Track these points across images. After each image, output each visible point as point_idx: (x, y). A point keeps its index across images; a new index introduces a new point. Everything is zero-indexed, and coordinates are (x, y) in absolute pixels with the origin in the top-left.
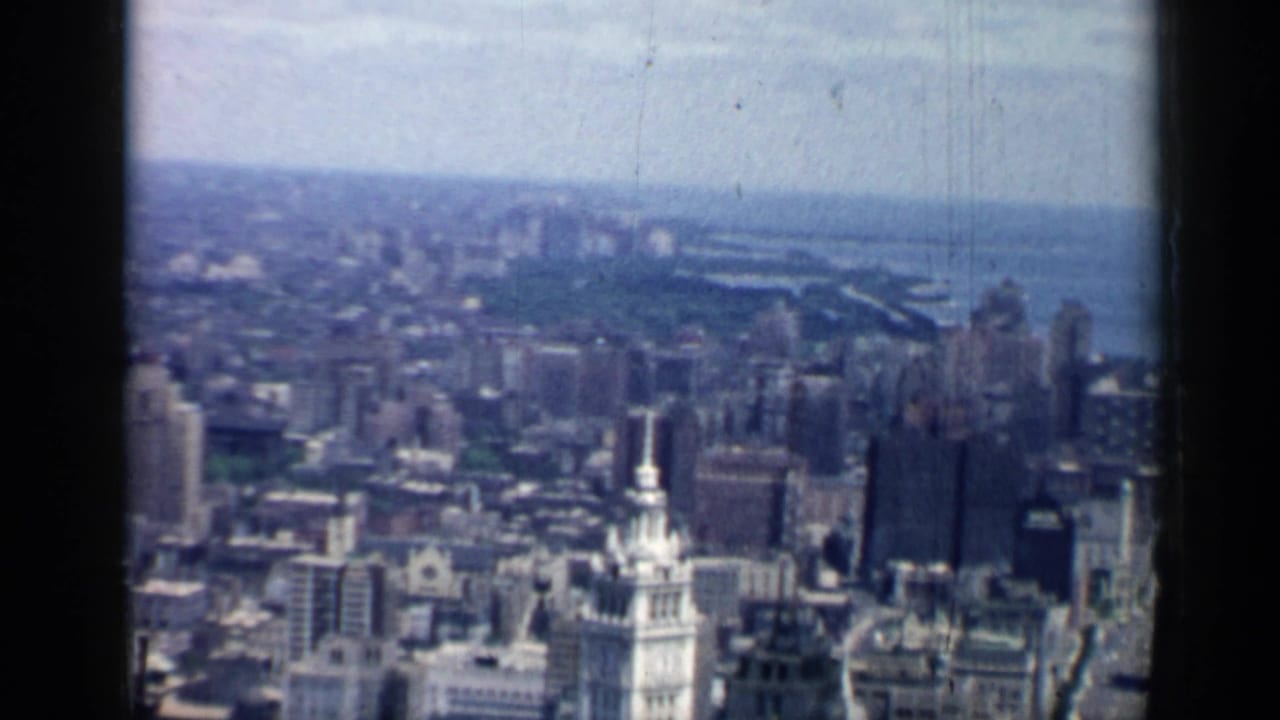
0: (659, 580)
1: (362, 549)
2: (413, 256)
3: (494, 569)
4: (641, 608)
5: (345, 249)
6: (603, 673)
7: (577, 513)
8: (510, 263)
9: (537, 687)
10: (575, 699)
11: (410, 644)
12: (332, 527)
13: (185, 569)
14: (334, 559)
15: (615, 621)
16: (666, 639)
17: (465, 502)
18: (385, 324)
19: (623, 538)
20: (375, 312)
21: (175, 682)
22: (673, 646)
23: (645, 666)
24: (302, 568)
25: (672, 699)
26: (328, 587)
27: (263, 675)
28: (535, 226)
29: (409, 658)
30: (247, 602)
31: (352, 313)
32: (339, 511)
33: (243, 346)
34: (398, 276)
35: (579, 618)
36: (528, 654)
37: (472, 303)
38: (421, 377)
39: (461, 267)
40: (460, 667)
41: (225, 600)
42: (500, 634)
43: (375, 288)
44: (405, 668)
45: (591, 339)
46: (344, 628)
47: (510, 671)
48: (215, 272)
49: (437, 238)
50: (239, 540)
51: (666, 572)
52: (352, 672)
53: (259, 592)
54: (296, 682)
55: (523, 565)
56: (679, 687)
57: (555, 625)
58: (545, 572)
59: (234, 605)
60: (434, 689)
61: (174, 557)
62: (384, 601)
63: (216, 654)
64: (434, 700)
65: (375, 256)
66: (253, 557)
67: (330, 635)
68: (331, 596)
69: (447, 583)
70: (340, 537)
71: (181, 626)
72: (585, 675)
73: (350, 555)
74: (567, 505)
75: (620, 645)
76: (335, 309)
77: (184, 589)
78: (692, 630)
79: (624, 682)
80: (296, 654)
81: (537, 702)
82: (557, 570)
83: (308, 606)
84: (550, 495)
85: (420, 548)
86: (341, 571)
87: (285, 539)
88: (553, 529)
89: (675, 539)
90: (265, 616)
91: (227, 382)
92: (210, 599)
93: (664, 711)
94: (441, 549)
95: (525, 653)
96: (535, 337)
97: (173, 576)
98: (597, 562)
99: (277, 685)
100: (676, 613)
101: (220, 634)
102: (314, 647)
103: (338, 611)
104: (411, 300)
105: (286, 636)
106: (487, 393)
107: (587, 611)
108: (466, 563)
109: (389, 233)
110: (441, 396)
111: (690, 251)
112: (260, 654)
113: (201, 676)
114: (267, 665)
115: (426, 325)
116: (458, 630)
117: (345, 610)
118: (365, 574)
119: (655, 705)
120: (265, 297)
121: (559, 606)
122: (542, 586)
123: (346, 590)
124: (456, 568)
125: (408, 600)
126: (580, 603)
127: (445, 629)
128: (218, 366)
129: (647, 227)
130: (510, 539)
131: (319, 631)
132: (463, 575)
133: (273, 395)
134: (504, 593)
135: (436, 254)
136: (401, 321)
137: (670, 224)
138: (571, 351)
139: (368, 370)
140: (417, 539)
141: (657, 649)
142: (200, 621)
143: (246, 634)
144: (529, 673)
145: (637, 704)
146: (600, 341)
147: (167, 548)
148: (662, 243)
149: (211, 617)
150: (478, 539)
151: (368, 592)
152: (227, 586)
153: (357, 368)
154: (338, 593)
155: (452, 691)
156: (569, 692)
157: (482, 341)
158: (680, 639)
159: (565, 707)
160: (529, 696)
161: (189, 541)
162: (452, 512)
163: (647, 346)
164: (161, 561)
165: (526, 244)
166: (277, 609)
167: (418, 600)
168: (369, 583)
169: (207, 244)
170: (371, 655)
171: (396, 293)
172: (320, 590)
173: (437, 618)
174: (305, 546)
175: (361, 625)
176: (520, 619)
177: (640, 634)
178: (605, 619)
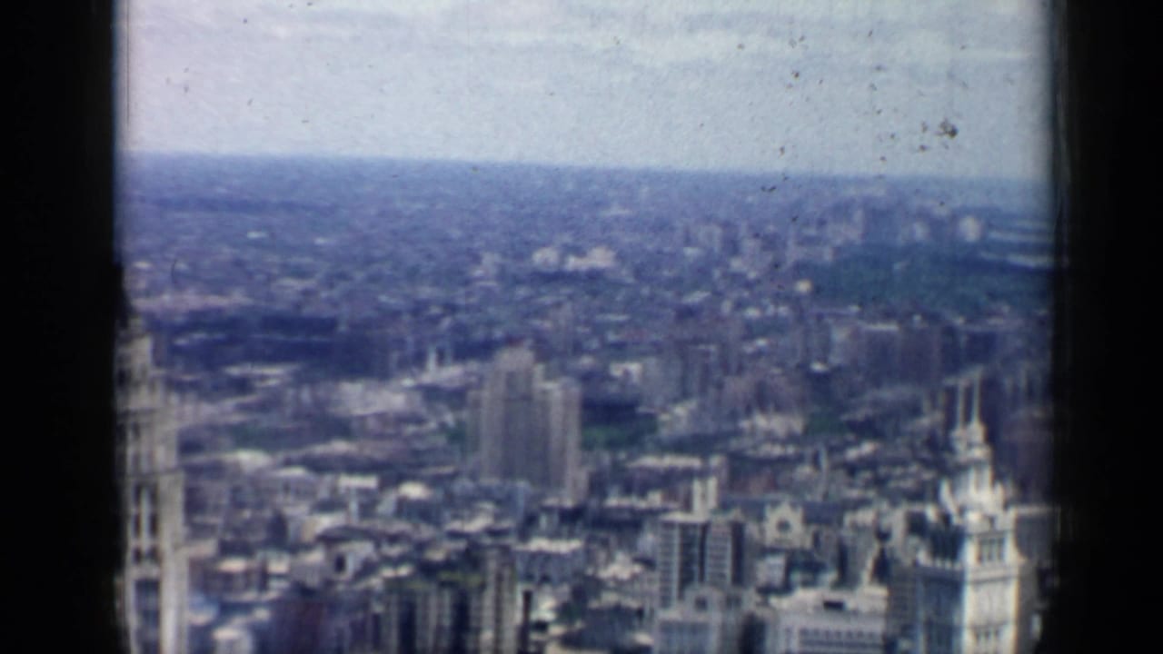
0: (986, 527)
1: (724, 506)
2: (749, 245)
3: (840, 523)
4: (970, 553)
5: (688, 241)
6: (938, 613)
7: (914, 468)
8: (838, 250)
9: (878, 627)
10: (912, 637)
11: (766, 591)
12: (697, 486)
13: (565, 529)
14: (699, 514)
15: (948, 565)
16: (992, 581)
17: (815, 461)
18: (726, 307)
19: (953, 490)
20: (718, 295)
21: (556, 630)
22: (998, 587)
23: (972, 606)
24: (669, 525)
25: (997, 633)
26: (694, 542)
27: (636, 622)
28: (858, 216)
29: (765, 604)
30: (621, 556)
31: (696, 298)
32: (703, 474)
33: (599, 330)
34: (736, 264)
35: (916, 564)
36: (872, 597)
37: (803, 287)
38: (759, 354)
39: (793, 254)
40: (810, 611)
41: (602, 555)
42: (846, 579)
43: (717, 273)
44: (761, 613)
45: (909, 315)
46: (708, 578)
47: (855, 613)
48: (573, 263)
49: (771, 228)
50: (613, 501)
51: (992, 520)
52: (714, 617)
53: (630, 546)
54: (667, 628)
55: (866, 517)
56: (1004, 623)
57: (894, 570)
58: (885, 523)
59: (610, 559)
60: (788, 631)
61: (556, 518)
62: (742, 552)
63: (594, 604)
64: (788, 641)
65: (717, 247)
66: (627, 516)
67: (696, 584)
68: (696, 551)
69: (799, 535)
70: (704, 497)
71: (563, 580)
72: (922, 614)
73: (714, 512)
74: (903, 463)
75: (951, 587)
76: (680, 295)
77: (564, 547)
78: (1015, 571)
79: (956, 620)
80: (665, 602)
81: (879, 641)
82: (896, 520)
83: (676, 560)
84: (890, 454)
85: (775, 504)
86: (705, 528)
87: (655, 499)
88: (892, 484)
89: (999, 490)
90: (637, 568)
91: (586, 362)
92: (589, 555)
93: (991, 645)
94: (793, 506)
95: (869, 596)
96: (860, 316)
97: (554, 535)
98: (931, 513)
99: (649, 631)
100: (1001, 556)
101: (598, 585)
102: (681, 597)
103: (702, 564)
104: (749, 285)
105: (656, 587)
106: (818, 367)
107: (923, 557)
108: (816, 516)
109: (726, 225)
110: (776, 371)
111: (995, 235)
112: (633, 604)
113: (579, 625)
114: (640, 613)
115: (763, 308)
116: (808, 576)
117: (709, 561)
118: (727, 530)
119: (983, 639)
120: (618, 285)
121: (899, 554)
122: (883, 536)
123: (709, 542)
124: (808, 521)
125: (766, 551)
126: (916, 549)
127: (797, 577)
128: (578, 349)
129: (955, 217)
130: (854, 494)
131: (686, 580)
132: (813, 528)
133: (627, 373)
134: (848, 543)
135: (771, 243)
136: (740, 305)
137: (978, 213)
138: (892, 327)
139: (713, 348)
140: (772, 496)
141: (984, 590)
142: (578, 574)
143: (620, 585)
144: (873, 615)
145: (967, 639)
146: (917, 318)
147: (548, 510)
148: (970, 229)
149: (590, 571)
150: (826, 495)
151: (729, 546)
152: (605, 543)
153: (702, 347)
154: (702, 547)
155: (804, 632)
156: (907, 631)
157: (812, 321)
158: (1004, 580)
159: (904, 644)
160: (871, 635)
161: (569, 503)
162: (805, 471)
163: (959, 321)
164: (544, 521)
165: (849, 233)
166: (648, 563)
167: (774, 551)
168: (730, 537)
169: (567, 238)
170: (732, 602)
171: (737, 279)
172: (686, 546)
173: (790, 568)
174: (672, 505)
175: (722, 576)
176: (863, 566)
177: (969, 576)
178: (938, 563)
